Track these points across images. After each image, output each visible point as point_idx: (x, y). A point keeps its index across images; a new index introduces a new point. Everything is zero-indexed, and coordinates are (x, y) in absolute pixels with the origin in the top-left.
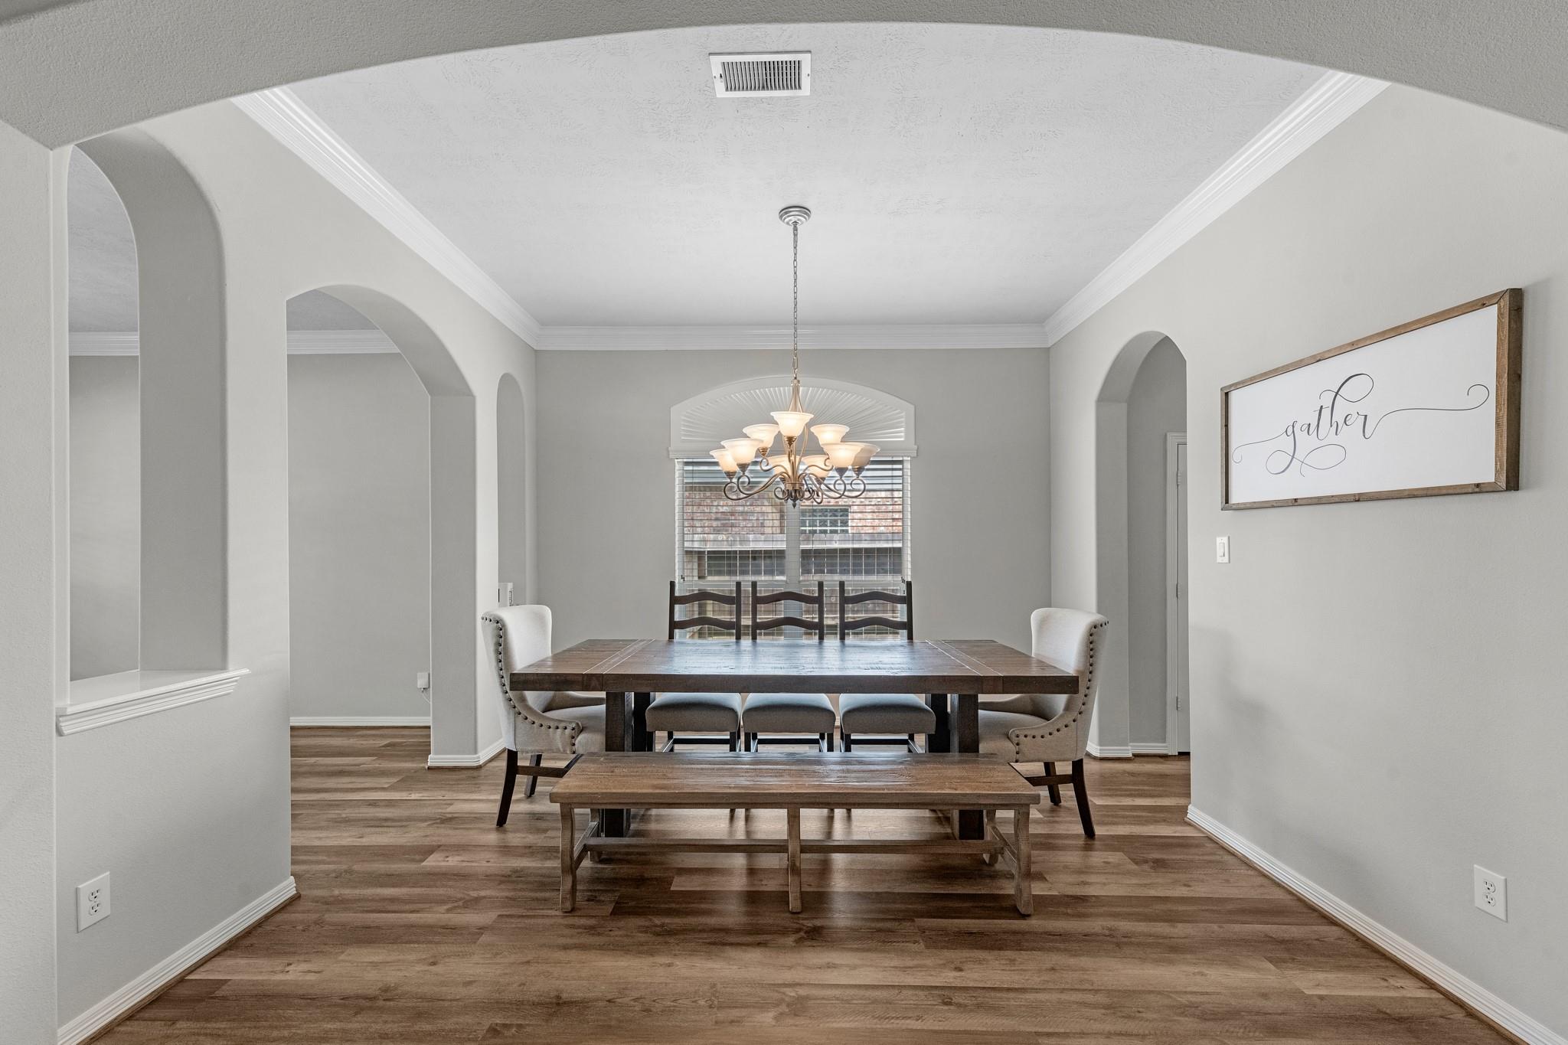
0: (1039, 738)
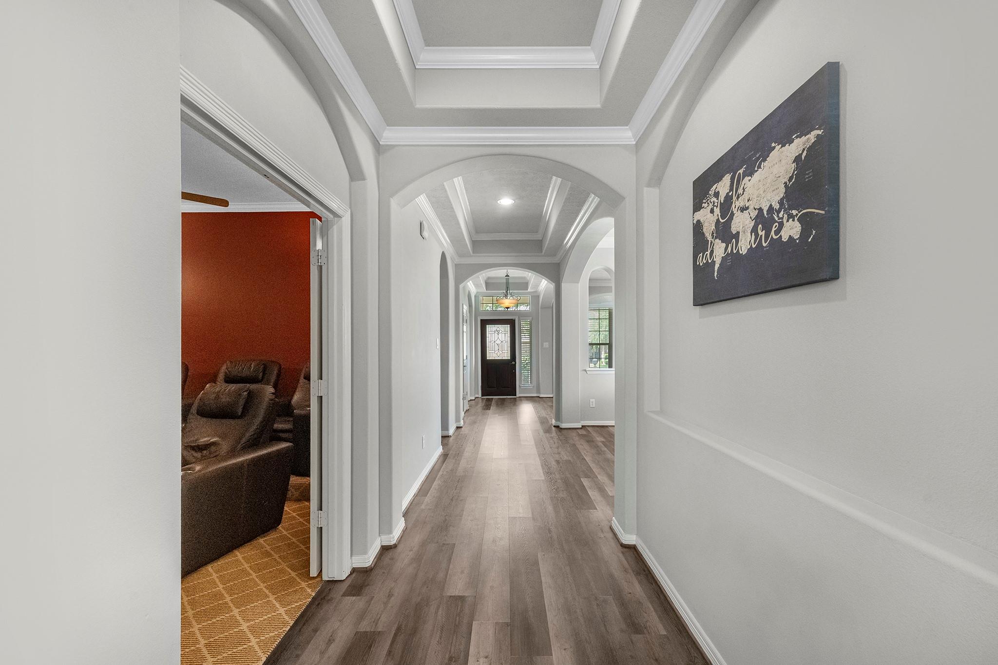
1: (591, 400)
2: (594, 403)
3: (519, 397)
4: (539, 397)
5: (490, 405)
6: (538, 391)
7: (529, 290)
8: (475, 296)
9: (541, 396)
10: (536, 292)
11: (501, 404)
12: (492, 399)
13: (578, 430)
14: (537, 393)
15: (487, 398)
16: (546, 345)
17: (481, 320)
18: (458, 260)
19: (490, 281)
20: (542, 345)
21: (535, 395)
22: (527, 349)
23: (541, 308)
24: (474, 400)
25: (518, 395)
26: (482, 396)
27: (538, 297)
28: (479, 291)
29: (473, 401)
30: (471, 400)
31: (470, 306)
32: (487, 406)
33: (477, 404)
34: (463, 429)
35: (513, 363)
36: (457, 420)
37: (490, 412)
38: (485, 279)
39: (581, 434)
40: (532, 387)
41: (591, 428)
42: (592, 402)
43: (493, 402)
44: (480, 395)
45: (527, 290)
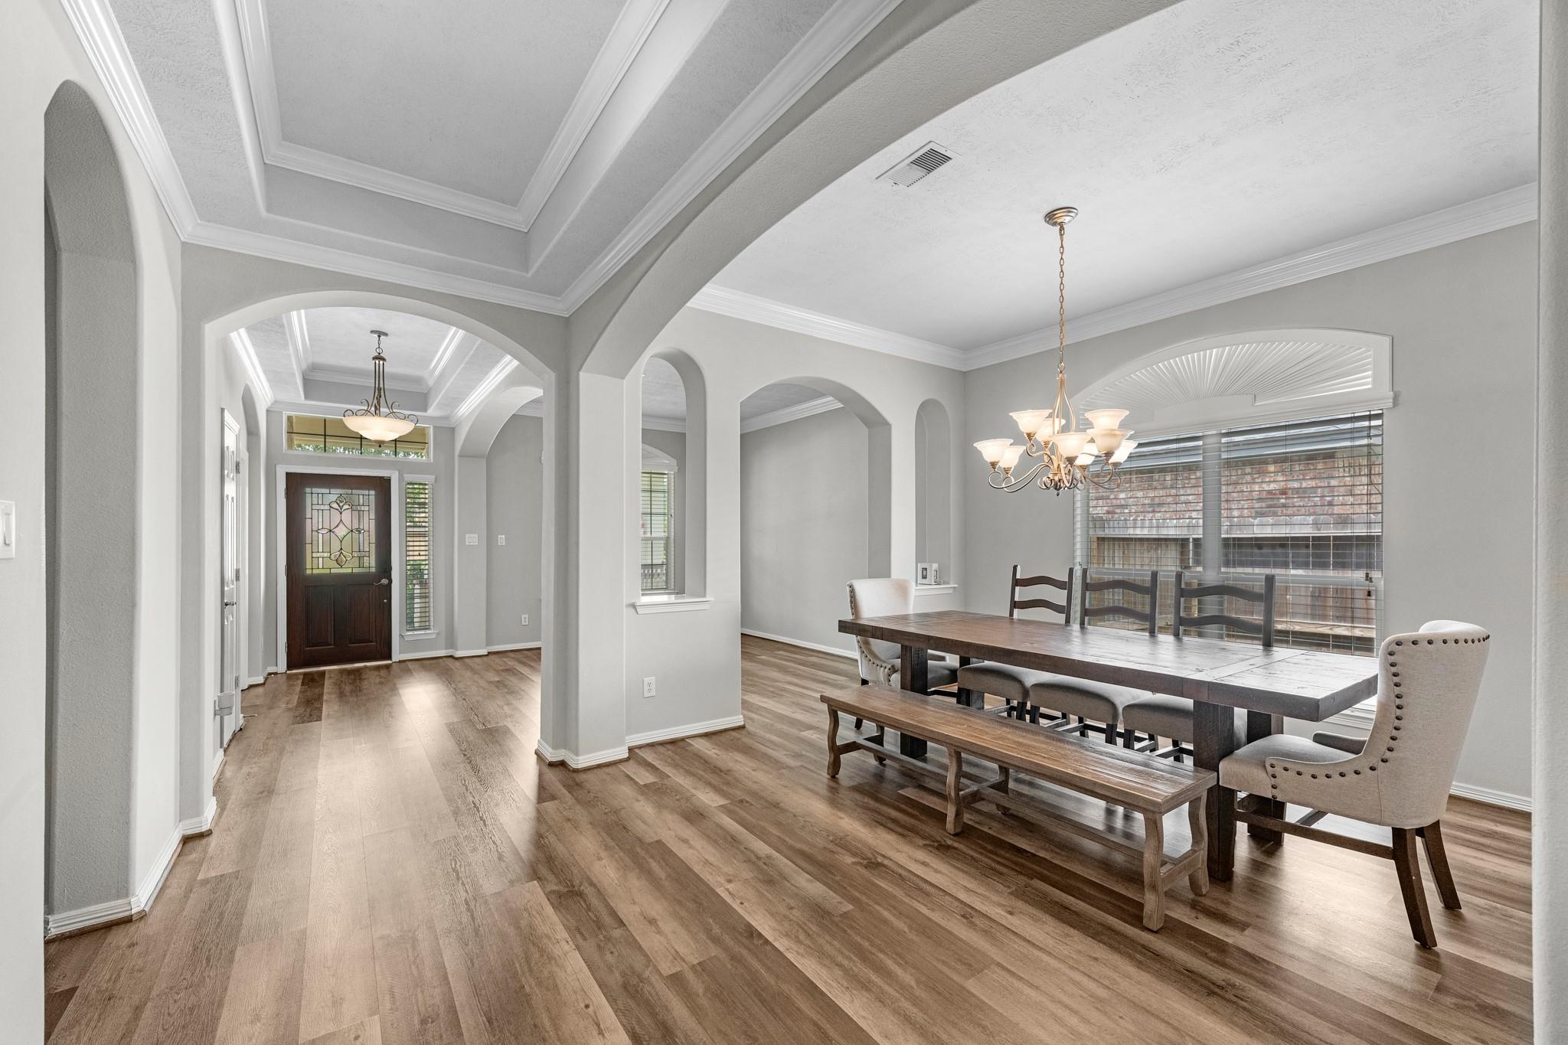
0: (1307, 777)
1: (647, 680)
2: (653, 686)
3: (400, 662)
4: (451, 656)
5: (319, 698)
6: (451, 643)
7: (431, 412)
8: (268, 411)
9: (459, 654)
10: (446, 418)
11: (353, 689)
12: (323, 673)
13: (621, 767)
14: (446, 648)
15: (305, 674)
16: (472, 539)
17: (287, 474)
18: (191, 229)
19: (319, 376)
20: (462, 540)
21: (442, 653)
22: (423, 548)
23: (460, 456)
24: (264, 684)
25: (397, 655)
26: (290, 666)
27: (452, 431)
28: (283, 397)
29: (260, 690)
30: (251, 687)
31: (252, 432)
32: (310, 709)
33: (274, 698)
34: (213, 842)
35: (384, 581)
36: (188, 804)
37: (323, 729)
38: (304, 366)
39: (645, 785)
40: (434, 637)
41: (647, 750)
42: (649, 684)
43: (328, 683)
44: (282, 666)
45: (425, 410)
